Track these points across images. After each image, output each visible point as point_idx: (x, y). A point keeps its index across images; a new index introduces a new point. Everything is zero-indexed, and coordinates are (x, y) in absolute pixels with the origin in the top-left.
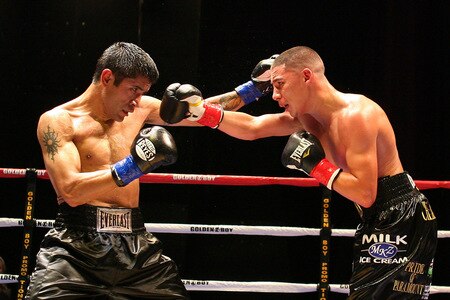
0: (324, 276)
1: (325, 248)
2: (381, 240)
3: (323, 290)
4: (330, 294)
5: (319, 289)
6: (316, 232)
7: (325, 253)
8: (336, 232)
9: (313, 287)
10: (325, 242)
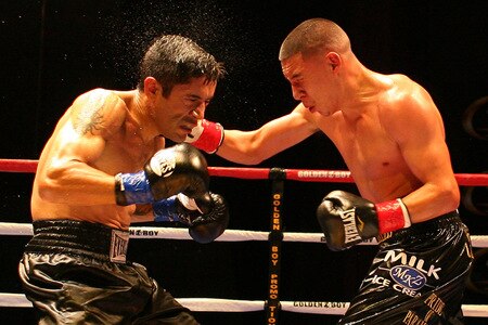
0: (274, 291)
1: (275, 256)
2: (412, 263)
3: (272, 308)
4: (280, 313)
5: (267, 306)
6: (263, 235)
7: (275, 262)
8: (289, 236)
9: (259, 304)
10: (275, 249)
